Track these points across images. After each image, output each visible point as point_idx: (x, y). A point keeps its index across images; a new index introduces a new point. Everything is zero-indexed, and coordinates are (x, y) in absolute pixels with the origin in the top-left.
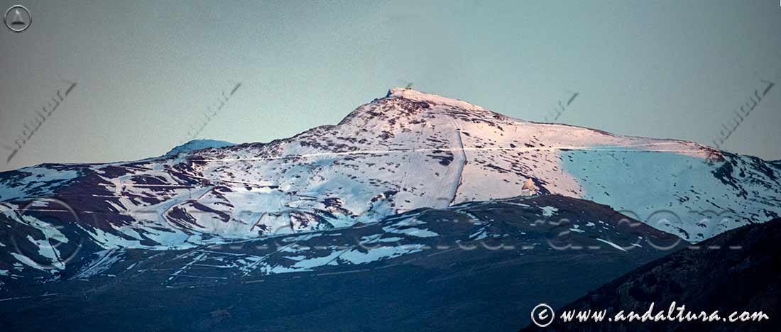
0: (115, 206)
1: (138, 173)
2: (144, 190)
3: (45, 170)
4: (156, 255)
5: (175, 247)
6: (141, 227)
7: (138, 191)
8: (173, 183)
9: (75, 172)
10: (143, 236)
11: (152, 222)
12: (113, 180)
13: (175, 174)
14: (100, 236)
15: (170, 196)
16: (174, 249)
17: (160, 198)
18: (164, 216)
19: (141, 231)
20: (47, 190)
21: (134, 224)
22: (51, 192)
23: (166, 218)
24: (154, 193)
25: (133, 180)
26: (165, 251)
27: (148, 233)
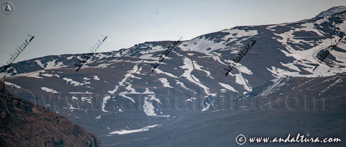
0: (283, 51)
1: (297, 30)
2: (302, 40)
3: (237, 31)
4: (310, 81)
5: (322, 75)
6: (299, 63)
7: (297, 41)
8: (320, 34)
9: (256, 31)
10: (301, 69)
11: (306, 60)
12: (281, 35)
13: (321, 29)
14: (274, 71)
15: (318, 43)
16: (321, 76)
17: (312, 45)
18: (315, 56)
19: (300, 67)
20: (239, 43)
21: (295, 61)
22: (242, 44)
23: (316, 57)
24: (307, 42)
25: (293, 34)
26: (315, 78)
27: (305, 67)
